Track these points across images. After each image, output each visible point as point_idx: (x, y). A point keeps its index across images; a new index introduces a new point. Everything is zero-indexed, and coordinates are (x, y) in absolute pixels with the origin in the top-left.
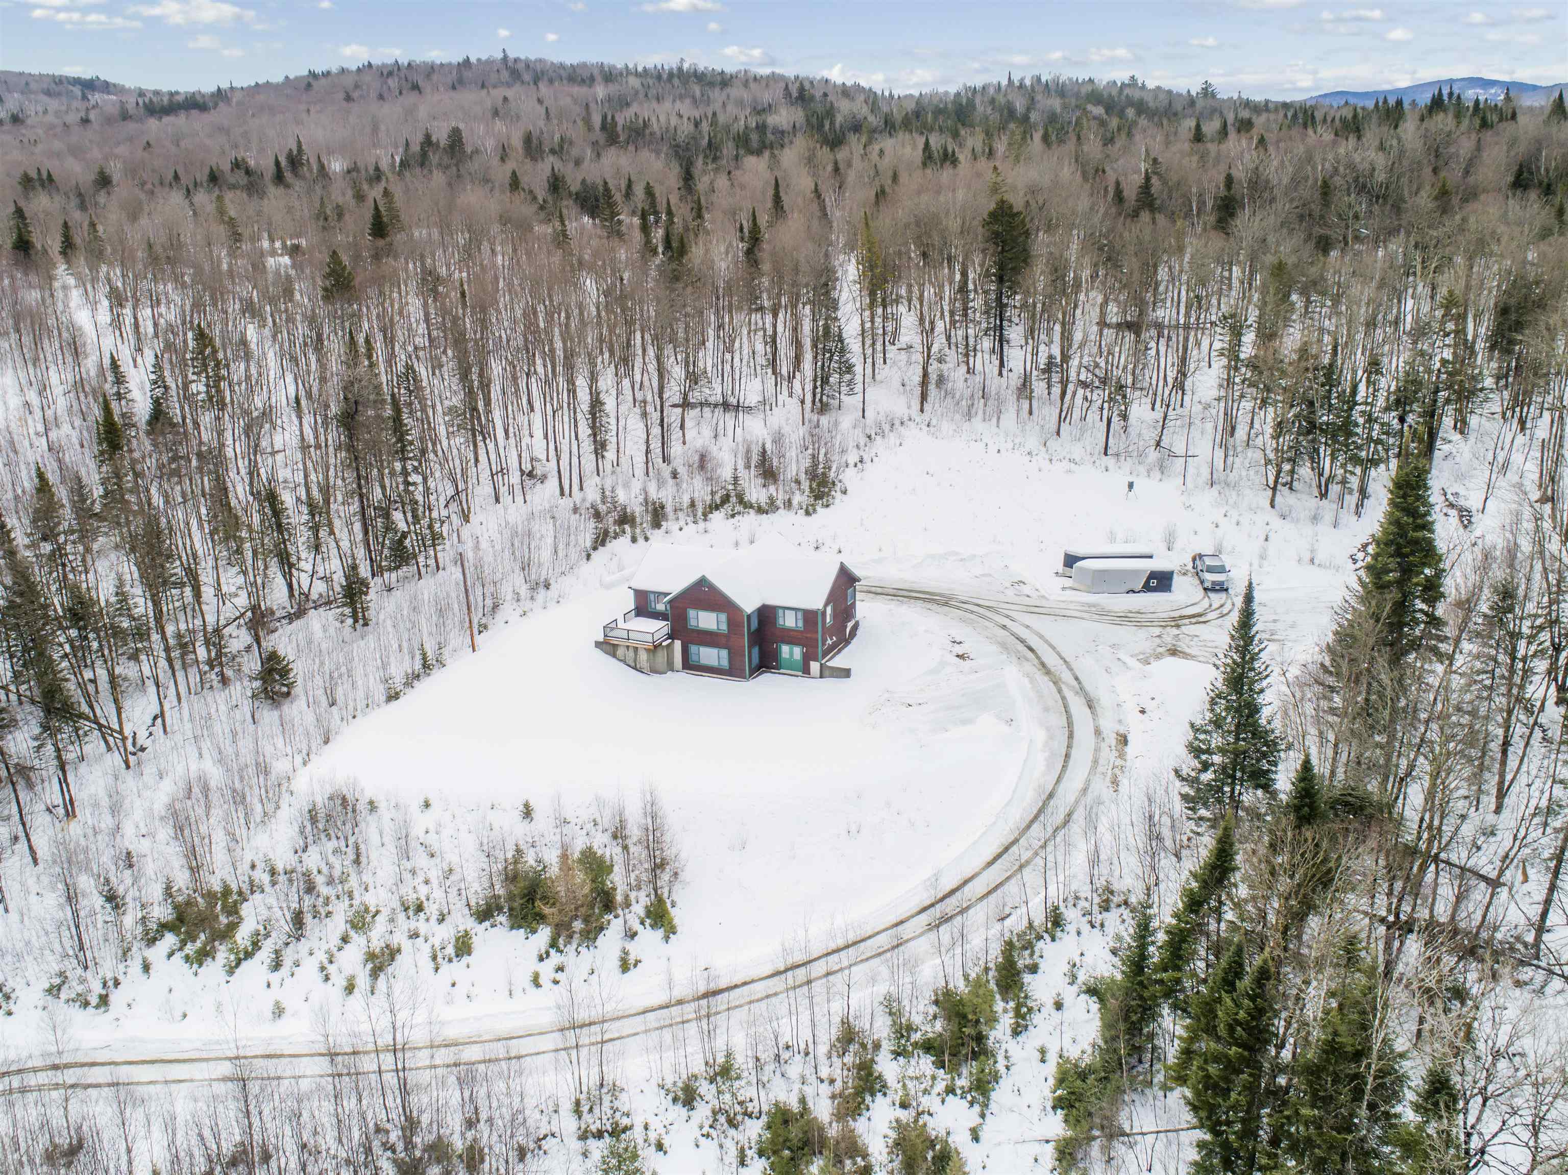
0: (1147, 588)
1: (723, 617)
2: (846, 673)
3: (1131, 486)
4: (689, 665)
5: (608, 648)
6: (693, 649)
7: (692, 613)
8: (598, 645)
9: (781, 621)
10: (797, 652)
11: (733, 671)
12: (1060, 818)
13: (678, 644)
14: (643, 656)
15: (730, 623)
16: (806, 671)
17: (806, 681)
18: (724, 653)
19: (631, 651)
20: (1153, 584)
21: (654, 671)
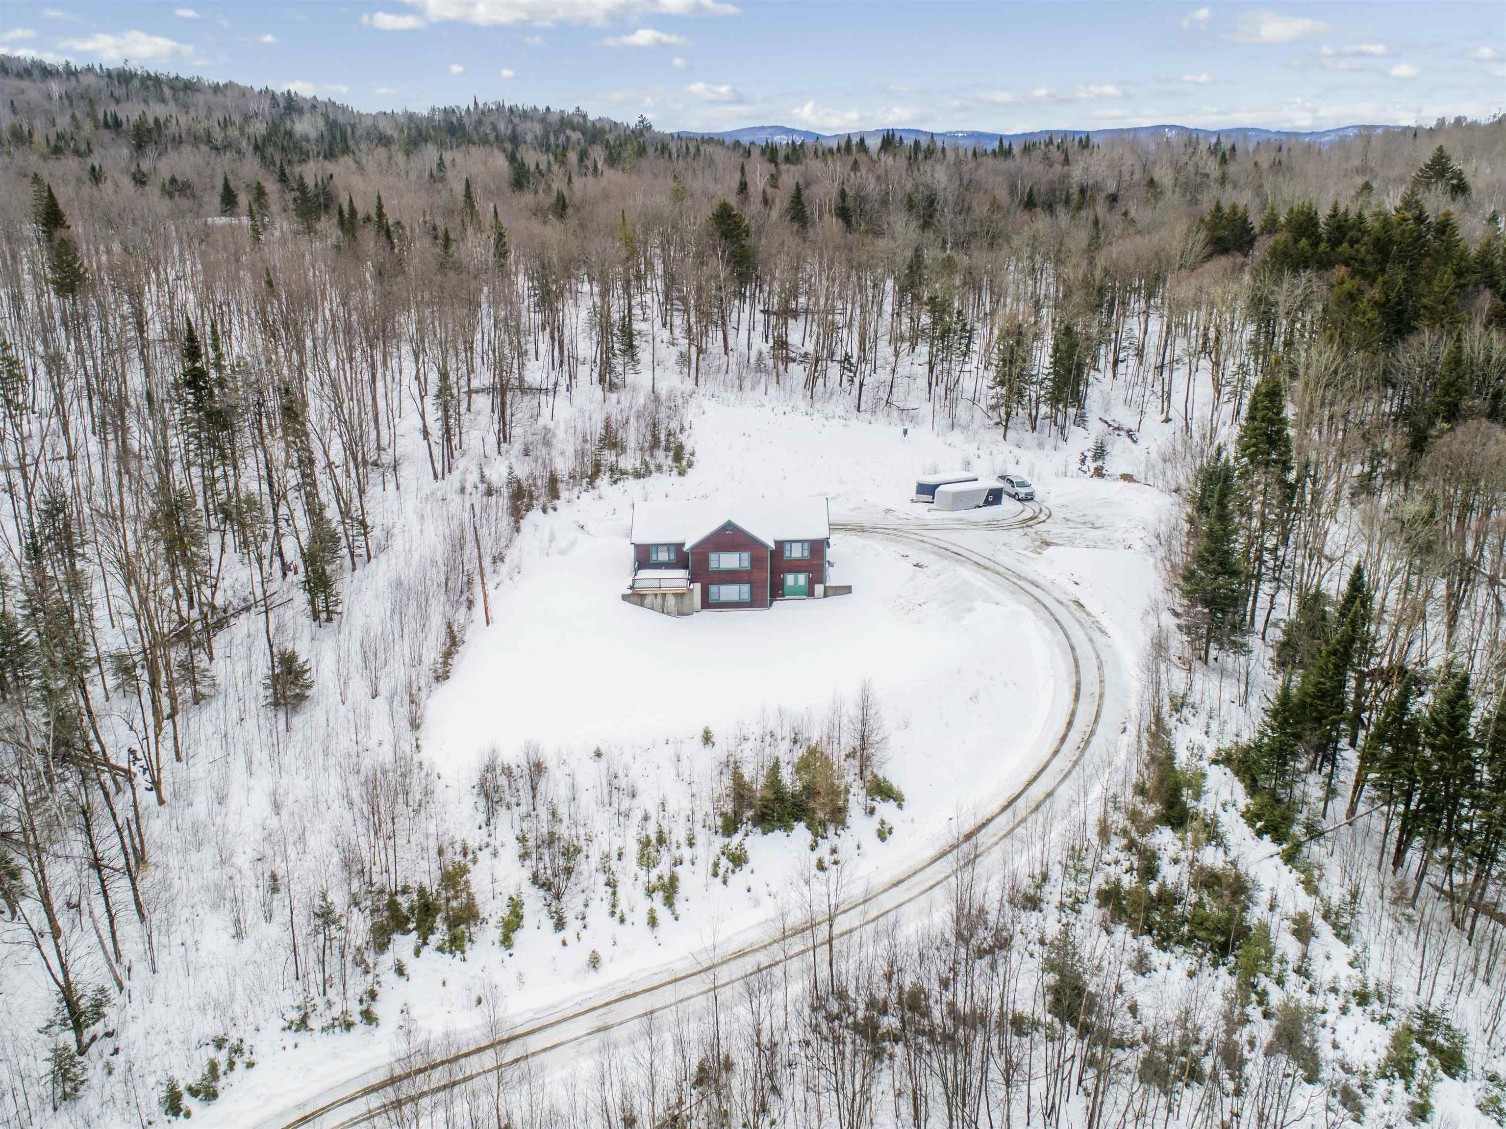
0: (987, 503)
1: (746, 556)
2: (847, 590)
3: (905, 432)
4: (707, 604)
5: (636, 598)
6: (713, 589)
7: (713, 557)
8: (625, 597)
9: (787, 554)
10: (802, 579)
11: (755, 602)
12: (1094, 662)
13: (697, 587)
14: (671, 601)
15: (753, 560)
16: (811, 593)
17: (809, 603)
18: (746, 588)
19: (659, 598)
20: (991, 498)
21: (681, 613)
